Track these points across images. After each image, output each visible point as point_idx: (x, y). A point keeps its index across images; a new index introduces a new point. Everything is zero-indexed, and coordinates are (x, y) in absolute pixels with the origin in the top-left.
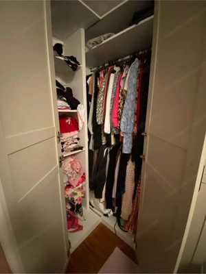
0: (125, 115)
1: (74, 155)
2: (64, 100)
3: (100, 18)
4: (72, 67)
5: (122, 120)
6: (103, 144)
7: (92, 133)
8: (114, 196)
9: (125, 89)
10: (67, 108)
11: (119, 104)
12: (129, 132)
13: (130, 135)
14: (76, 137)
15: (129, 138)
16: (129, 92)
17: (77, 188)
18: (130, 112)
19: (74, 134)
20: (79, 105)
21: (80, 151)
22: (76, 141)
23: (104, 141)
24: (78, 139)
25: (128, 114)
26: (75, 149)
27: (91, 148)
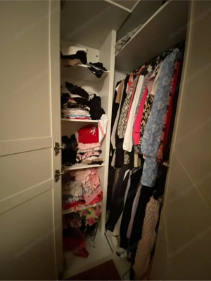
0: (149, 130)
1: (96, 168)
2: (87, 110)
3: (130, 11)
4: (96, 74)
5: (144, 136)
6: (125, 163)
7: (114, 147)
8: (129, 235)
9: (153, 93)
10: (87, 118)
11: (144, 114)
12: (151, 155)
13: (154, 160)
14: (98, 149)
15: (151, 163)
16: (156, 98)
17: (91, 206)
18: (154, 126)
19: (96, 146)
20: (103, 115)
21: (98, 165)
22: (97, 154)
23: (126, 160)
24: (100, 152)
25: (151, 129)
26: (93, 163)
27: (113, 164)
